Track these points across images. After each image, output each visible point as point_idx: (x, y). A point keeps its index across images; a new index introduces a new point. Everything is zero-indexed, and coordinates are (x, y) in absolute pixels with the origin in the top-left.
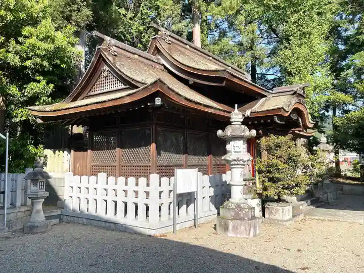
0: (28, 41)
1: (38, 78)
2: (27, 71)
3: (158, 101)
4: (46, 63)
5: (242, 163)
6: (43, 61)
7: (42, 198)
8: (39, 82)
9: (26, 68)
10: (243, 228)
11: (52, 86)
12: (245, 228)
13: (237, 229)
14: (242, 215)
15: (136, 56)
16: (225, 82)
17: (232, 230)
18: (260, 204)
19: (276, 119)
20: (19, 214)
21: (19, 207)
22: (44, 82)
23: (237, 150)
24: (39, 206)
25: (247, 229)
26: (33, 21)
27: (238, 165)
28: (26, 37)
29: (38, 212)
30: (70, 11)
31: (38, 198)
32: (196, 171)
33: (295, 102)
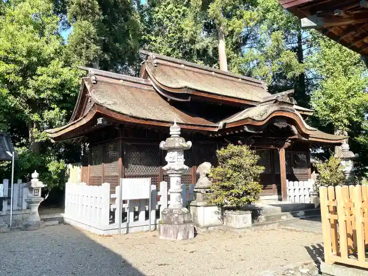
0: (41, 78)
1: (53, 106)
2: (45, 102)
3: (100, 121)
4: (55, 94)
5: (175, 172)
6: (53, 92)
7: (37, 202)
8: (53, 109)
9: (43, 99)
10: (171, 232)
11: (64, 111)
12: (174, 232)
13: (167, 232)
14: (172, 220)
15: (122, 81)
16: (190, 97)
17: (163, 232)
18: (220, 212)
19: (246, 129)
20: (25, 215)
21: (24, 210)
22: (57, 110)
23: (175, 161)
24: (35, 209)
25: (175, 232)
26: (45, 63)
27: (173, 174)
28: (39, 75)
29: (34, 213)
30: (81, 49)
31: (32, 203)
32: (148, 180)
33: (273, 111)
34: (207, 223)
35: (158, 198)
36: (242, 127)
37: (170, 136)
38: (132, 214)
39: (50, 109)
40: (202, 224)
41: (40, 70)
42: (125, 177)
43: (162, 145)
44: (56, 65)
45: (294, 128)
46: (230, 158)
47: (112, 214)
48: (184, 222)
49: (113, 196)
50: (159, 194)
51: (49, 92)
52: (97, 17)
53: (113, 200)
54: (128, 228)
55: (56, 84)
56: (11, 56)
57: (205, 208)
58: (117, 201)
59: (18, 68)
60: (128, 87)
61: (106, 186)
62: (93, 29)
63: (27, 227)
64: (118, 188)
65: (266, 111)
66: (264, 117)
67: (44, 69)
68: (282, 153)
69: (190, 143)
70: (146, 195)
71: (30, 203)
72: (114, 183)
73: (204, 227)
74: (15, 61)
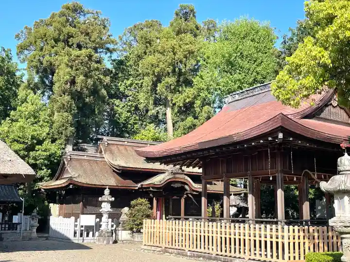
0: (38, 152)
1: (43, 168)
3: (71, 187)
4: (46, 162)
5: (106, 212)
6: (44, 161)
7: (36, 226)
10: (101, 240)
14: (102, 235)
15: (85, 157)
18: (131, 233)
19: (151, 189)
22: (45, 170)
23: (106, 207)
24: (35, 230)
26: (40, 142)
28: (36, 151)
29: (34, 232)
30: (62, 130)
31: (33, 226)
32: (94, 216)
33: (168, 178)
34: (123, 239)
35: (100, 226)
36: (149, 188)
37: (104, 195)
38: (86, 233)
39: (41, 169)
40: (120, 239)
41: (37, 147)
42: (83, 214)
43: (100, 199)
44: (47, 144)
45: (186, 187)
46: (137, 206)
47: (75, 233)
48: (108, 236)
49: (76, 223)
50: (101, 223)
51: (42, 161)
52: (73, 111)
53: (76, 226)
54: (83, 240)
55: (47, 155)
56: (22, 140)
57: (123, 231)
58: (78, 226)
59: (25, 146)
60: (89, 160)
61: (73, 218)
62: (70, 118)
63: (30, 239)
64: (78, 219)
65: (164, 179)
66: (162, 182)
67: (40, 146)
68: (183, 201)
69: (113, 199)
70: (93, 224)
71: (32, 226)
72: (77, 217)
73: (121, 241)
74: (24, 142)
